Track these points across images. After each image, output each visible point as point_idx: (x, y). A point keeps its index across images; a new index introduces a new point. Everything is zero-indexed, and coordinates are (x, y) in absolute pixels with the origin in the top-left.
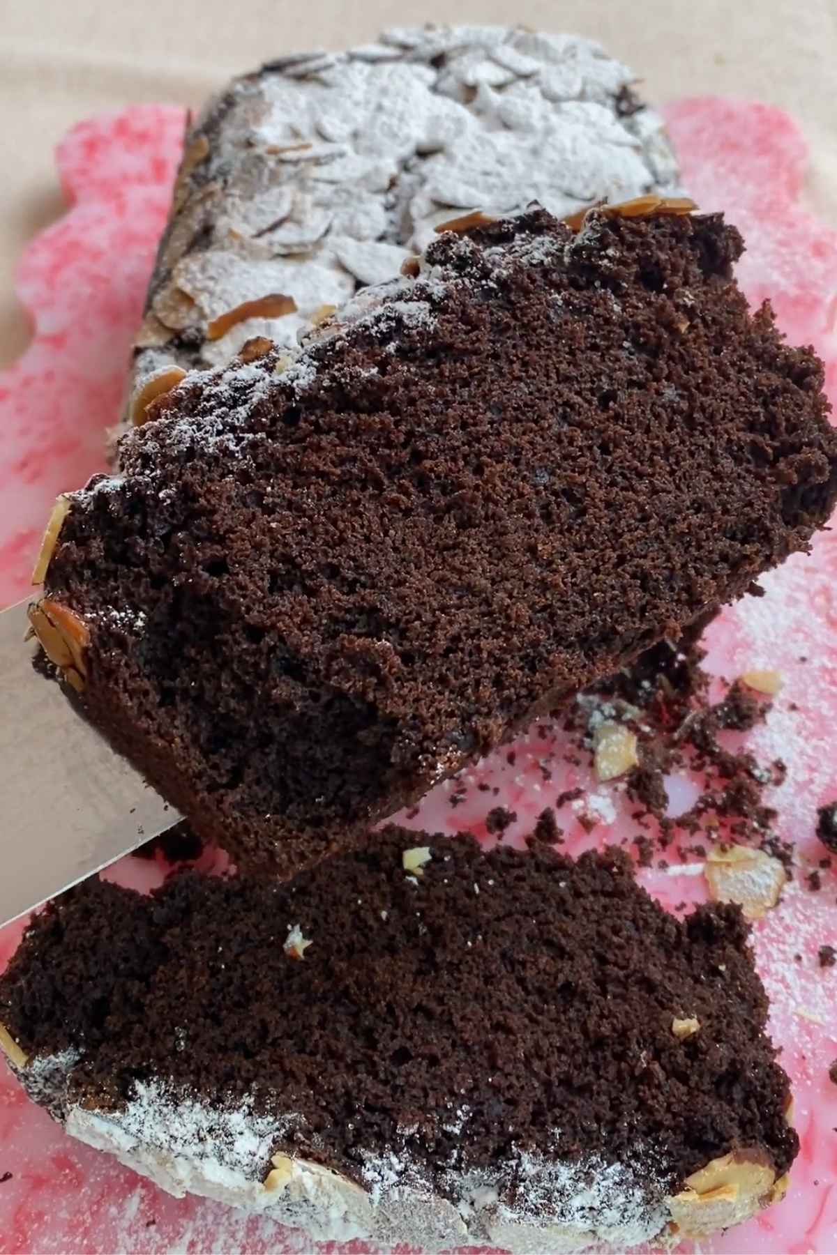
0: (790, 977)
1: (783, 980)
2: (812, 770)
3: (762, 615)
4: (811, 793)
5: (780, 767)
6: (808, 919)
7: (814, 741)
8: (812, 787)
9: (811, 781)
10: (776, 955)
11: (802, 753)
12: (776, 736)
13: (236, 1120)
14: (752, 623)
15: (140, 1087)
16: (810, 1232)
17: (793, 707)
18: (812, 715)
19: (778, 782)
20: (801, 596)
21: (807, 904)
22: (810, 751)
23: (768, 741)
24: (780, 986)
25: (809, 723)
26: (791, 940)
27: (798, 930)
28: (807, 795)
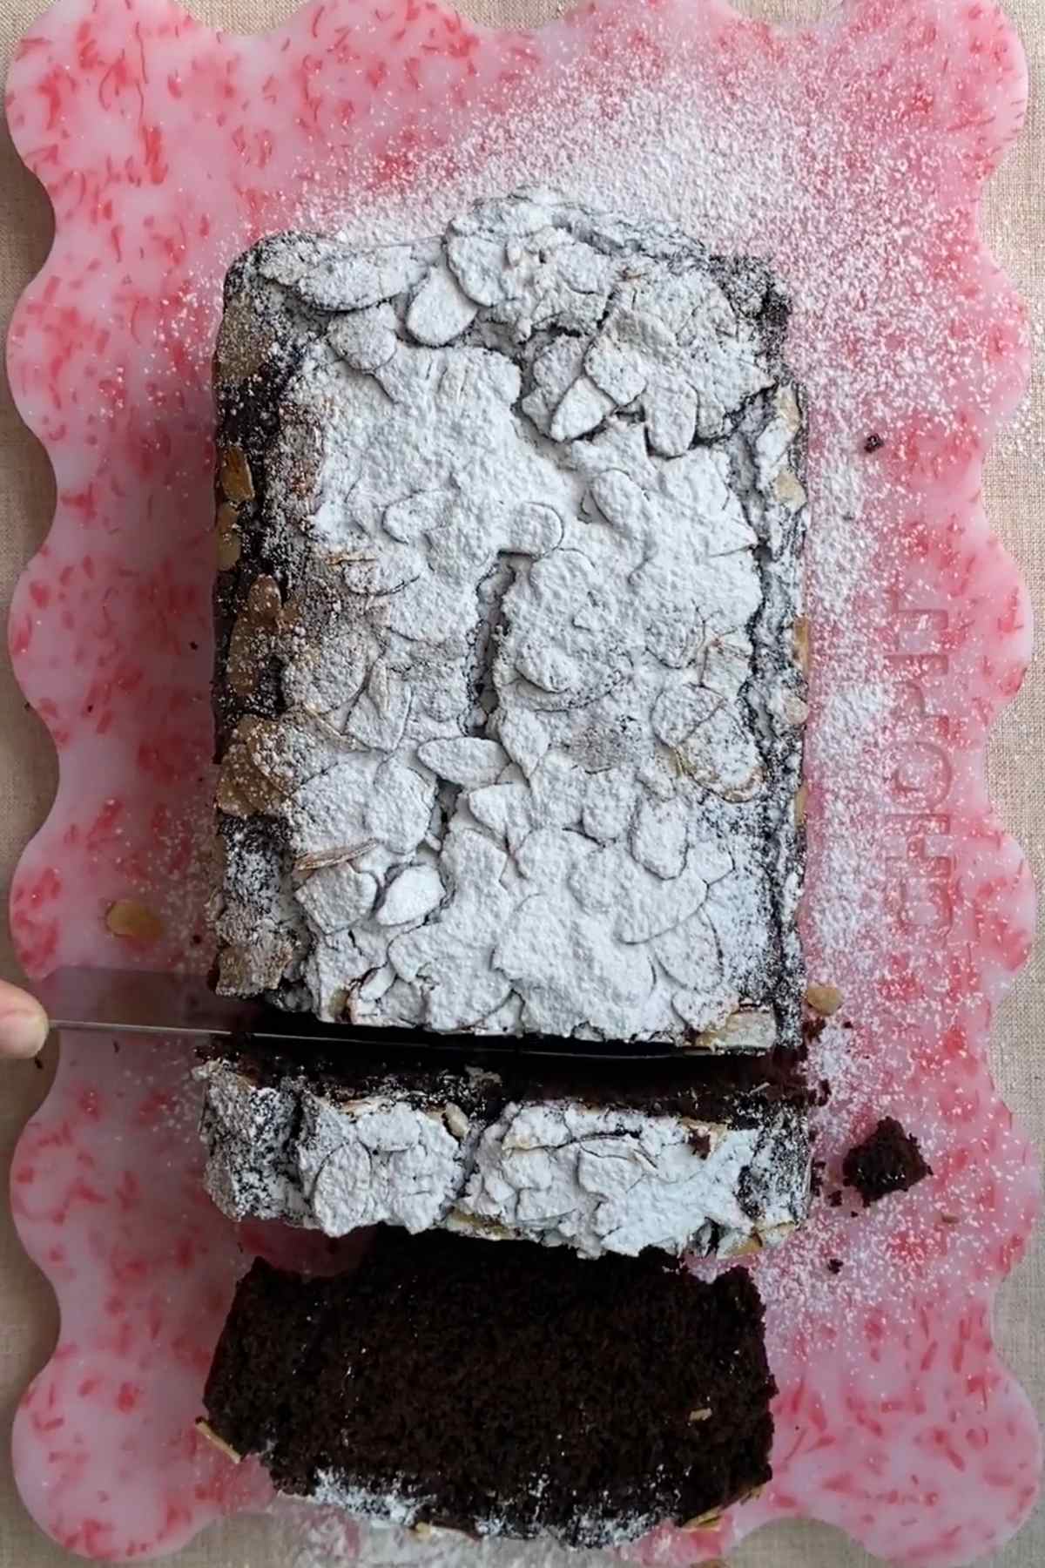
0: (804, 1276)
1: (798, 1280)
2: (854, 1089)
3: (835, 918)
4: (849, 1113)
5: (825, 1086)
6: (826, 1228)
7: (860, 1060)
8: (851, 1106)
9: (851, 1100)
10: (796, 1258)
11: (847, 1072)
12: (827, 1053)
13: (390, 1499)
14: (825, 928)
15: (322, 1475)
16: (787, 1459)
17: (848, 1025)
18: (863, 1032)
19: (823, 1102)
20: (877, 895)
21: (827, 1215)
22: (854, 1070)
23: (819, 1059)
24: (795, 1285)
25: (859, 1041)
26: (808, 1245)
27: (816, 1237)
28: (844, 1114)
